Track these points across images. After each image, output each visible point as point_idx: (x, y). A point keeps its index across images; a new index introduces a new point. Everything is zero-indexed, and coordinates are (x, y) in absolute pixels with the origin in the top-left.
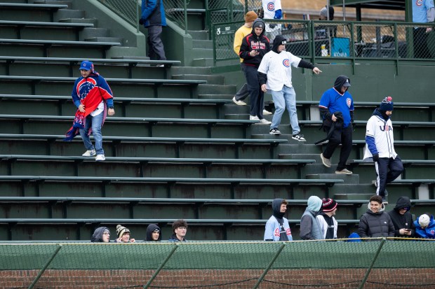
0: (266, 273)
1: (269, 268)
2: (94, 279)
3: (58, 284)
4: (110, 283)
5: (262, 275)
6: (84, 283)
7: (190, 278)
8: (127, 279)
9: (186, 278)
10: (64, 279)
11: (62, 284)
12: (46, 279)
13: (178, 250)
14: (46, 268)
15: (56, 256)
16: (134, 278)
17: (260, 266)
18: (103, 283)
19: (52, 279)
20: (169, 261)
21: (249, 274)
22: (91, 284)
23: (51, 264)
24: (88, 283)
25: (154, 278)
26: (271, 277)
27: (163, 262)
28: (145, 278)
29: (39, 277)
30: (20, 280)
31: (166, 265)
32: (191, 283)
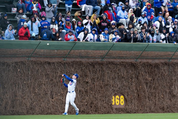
0: (175, 53)
1: (176, 51)
2: (124, 53)
3: (113, 54)
4: (129, 55)
5: (174, 53)
6: (121, 55)
7: (152, 54)
8: (134, 53)
9: (151, 54)
10: (115, 53)
11: (114, 55)
12: (110, 53)
13: (149, 45)
14: (110, 50)
15: (113, 46)
16: (136, 53)
17: (173, 51)
18: (127, 55)
19: (112, 53)
20: (146, 49)
21: (170, 53)
22: (123, 55)
23: (112, 49)
24: (122, 55)
25: (142, 54)
26: (176, 54)
27: (144, 49)
28: (139, 54)
29: (108, 52)
30: (103, 53)
31: (145, 50)
32: (153, 55)
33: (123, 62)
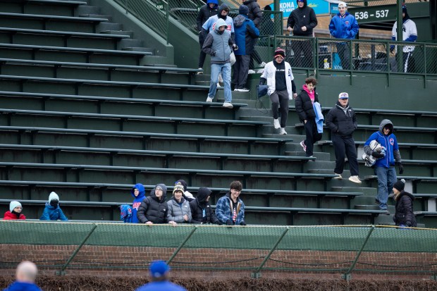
0: (271, 253)
1: (274, 249)
2: (124, 254)
3: (93, 258)
4: (138, 258)
5: (268, 254)
6: (115, 258)
7: (206, 256)
8: (153, 255)
9: (203, 255)
10: (99, 254)
11: (96, 258)
12: (83, 253)
13: (196, 232)
14: (83, 244)
15: (92, 234)
16: (159, 255)
17: (267, 247)
18: (132, 258)
19: (89, 253)
20: (189, 240)
21: (257, 253)
22: (122, 258)
23: (88, 240)
24: (119, 258)
25: (175, 255)
26: (275, 257)
27: (183, 241)
28: (168, 255)
29: (77, 251)
30: (61, 253)
31: (186, 244)
32: (207, 259)
33: (121, 280)
